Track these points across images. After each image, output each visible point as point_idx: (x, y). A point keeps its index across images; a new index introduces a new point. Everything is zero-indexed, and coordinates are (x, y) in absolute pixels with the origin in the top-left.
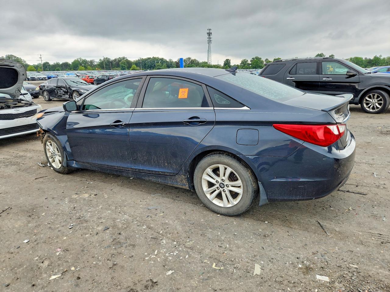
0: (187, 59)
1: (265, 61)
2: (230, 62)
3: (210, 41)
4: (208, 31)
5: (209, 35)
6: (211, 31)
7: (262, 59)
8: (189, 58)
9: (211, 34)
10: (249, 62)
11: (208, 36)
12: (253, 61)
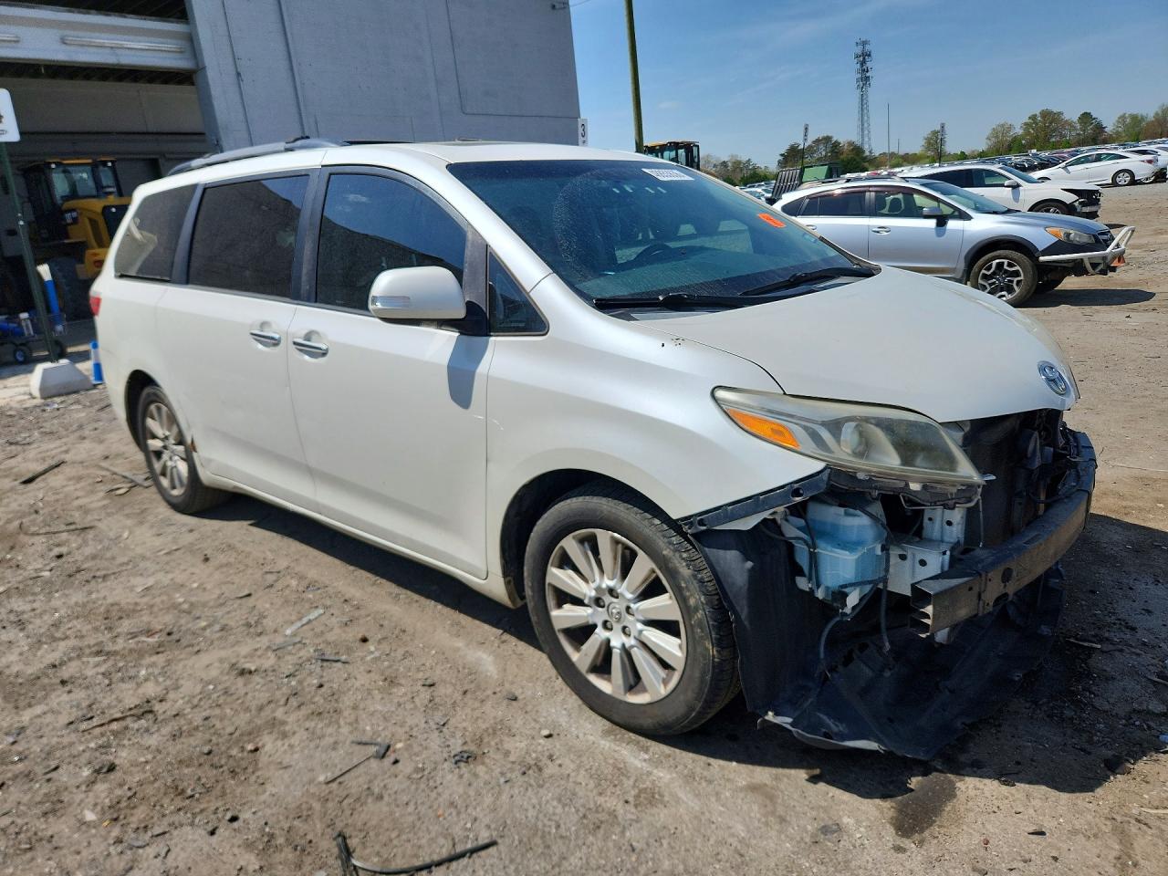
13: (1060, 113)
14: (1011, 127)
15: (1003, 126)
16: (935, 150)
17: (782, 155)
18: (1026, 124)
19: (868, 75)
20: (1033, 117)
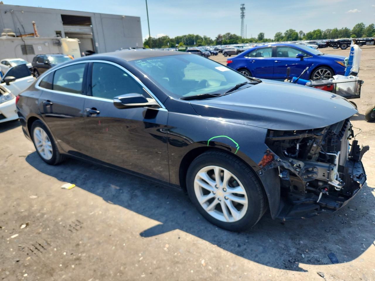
0: (226, 34)
1: (300, 33)
2: (263, 36)
3: (243, 16)
4: (242, 7)
5: (243, 10)
6: (244, 6)
7: (296, 31)
8: (229, 34)
9: (244, 8)
10: (283, 35)
11: (241, 12)
12: (287, 34)
13: (295, 31)
14: (281, 33)
15: (279, 33)
16: (261, 38)
17: (216, 38)
18: (285, 33)
19: (244, 14)
20: (287, 31)
